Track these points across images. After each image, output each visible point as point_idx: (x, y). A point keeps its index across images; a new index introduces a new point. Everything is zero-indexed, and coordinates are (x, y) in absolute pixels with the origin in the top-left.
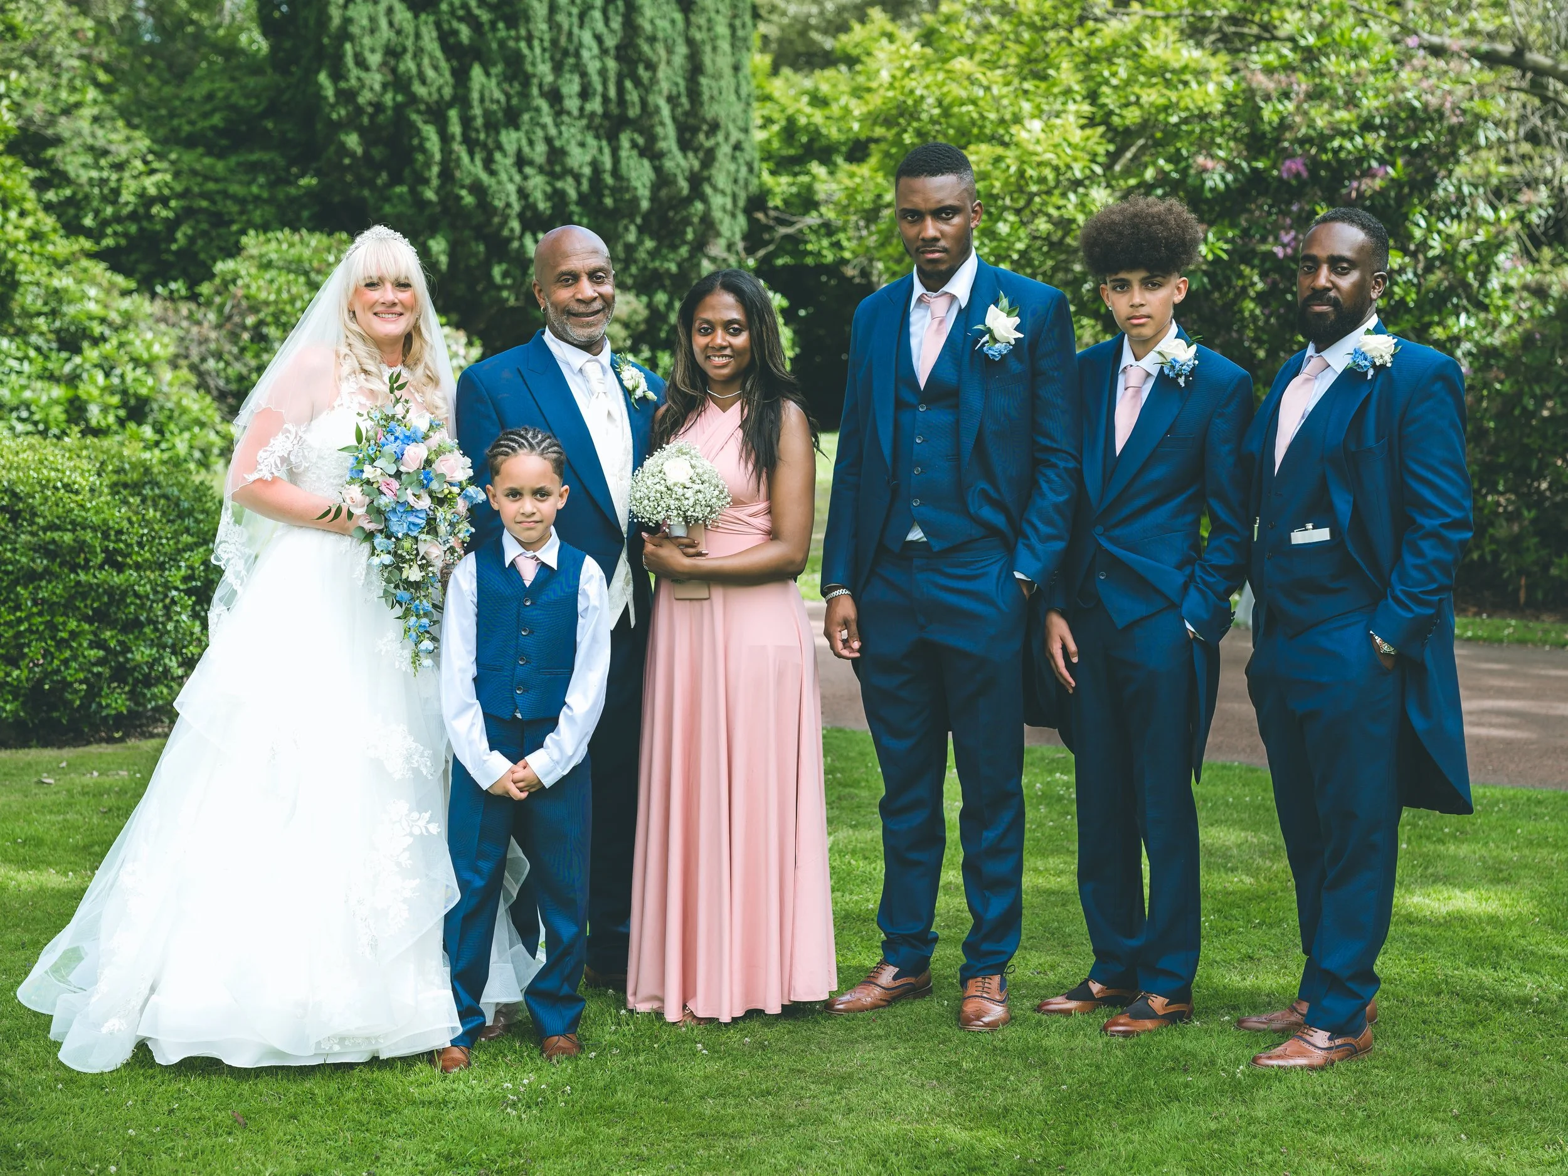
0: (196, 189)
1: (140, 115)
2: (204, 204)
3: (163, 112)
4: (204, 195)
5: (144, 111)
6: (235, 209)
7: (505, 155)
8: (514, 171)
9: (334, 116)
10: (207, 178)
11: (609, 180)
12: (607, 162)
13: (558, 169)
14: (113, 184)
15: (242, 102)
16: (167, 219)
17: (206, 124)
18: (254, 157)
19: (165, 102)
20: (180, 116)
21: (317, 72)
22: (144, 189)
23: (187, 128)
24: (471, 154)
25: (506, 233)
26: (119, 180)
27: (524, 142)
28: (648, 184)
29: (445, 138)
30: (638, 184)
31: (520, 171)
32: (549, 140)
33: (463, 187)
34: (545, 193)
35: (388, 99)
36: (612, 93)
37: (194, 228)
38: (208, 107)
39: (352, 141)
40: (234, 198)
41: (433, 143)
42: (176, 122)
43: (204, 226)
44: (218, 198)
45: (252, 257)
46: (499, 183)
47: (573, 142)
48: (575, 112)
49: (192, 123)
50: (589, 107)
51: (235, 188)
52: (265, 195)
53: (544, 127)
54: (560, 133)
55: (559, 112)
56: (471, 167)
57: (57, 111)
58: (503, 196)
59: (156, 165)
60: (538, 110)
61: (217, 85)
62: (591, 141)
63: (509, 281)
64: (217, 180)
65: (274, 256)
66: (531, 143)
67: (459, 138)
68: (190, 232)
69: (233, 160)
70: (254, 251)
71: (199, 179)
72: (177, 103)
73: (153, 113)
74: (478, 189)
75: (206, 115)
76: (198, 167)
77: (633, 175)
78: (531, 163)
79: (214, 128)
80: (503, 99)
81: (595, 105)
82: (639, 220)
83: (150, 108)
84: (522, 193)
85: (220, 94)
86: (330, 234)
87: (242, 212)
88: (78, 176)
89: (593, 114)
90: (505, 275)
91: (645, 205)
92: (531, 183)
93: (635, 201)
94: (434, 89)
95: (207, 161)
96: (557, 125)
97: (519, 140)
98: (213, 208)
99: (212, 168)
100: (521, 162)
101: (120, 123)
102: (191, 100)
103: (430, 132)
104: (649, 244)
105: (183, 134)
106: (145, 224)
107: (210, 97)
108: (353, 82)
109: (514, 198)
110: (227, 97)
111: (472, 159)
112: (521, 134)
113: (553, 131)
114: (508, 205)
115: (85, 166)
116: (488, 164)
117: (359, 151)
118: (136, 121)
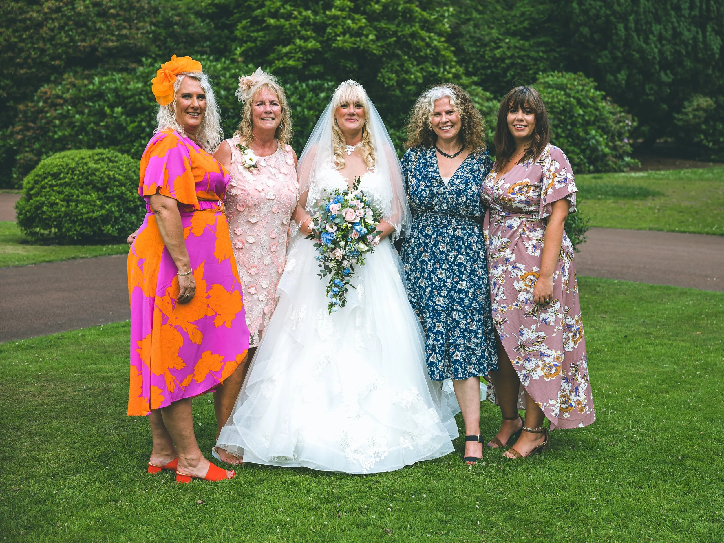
0: (516, 55)
1: (494, 23)
2: (520, 61)
3: (503, 21)
4: (520, 57)
5: (496, 22)
6: (532, 63)
7: (654, 36)
8: (657, 43)
9: (579, 21)
10: (521, 49)
11: (701, 46)
12: (700, 37)
13: (678, 41)
14: (481, 53)
15: (537, 16)
16: (503, 67)
17: (521, 26)
18: (542, 39)
19: (504, 17)
20: (510, 23)
21: (572, 2)
22: (495, 55)
23: (513, 28)
24: (638, 36)
25: (653, 70)
26: (484, 52)
27: (663, 30)
28: (719, 47)
29: (627, 28)
30: (715, 47)
31: (660, 42)
32: (674, 29)
33: (634, 50)
34: (671, 52)
35: (602, 12)
36: (704, 7)
37: (514, 72)
38: (522, 19)
39: (585, 30)
40: (532, 58)
41: (622, 32)
42: (508, 26)
43: (519, 71)
44: (525, 58)
45: (541, 83)
46: (651, 48)
47: (685, 29)
48: (687, 15)
49: (515, 26)
50: (693, 13)
51: (533, 54)
52: (545, 56)
53: (672, 23)
54: (679, 25)
55: (679, 15)
56: (638, 41)
57: (459, 22)
58: (652, 54)
59: (501, 44)
60: (670, 15)
61: (526, 9)
62: (693, 29)
63: (652, 92)
64: (525, 50)
65: (551, 83)
66: (666, 30)
67: (633, 28)
68: (512, 73)
69: (532, 42)
70: (542, 81)
71: (518, 50)
72: (509, 17)
73: (499, 22)
74: (640, 51)
75: (521, 22)
76: (517, 45)
77: (712, 43)
78: (666, 39)
79: (524, 28)
80: (654, 11)
81: (696, 12)
82: (714, 64)
83: (498, 20)
84: (661, 52)
85: (528, 13)
86: (575, 73)
87: (535, 64)
88: (468, 50)
89: (695, 16)
90: (651, 89)
91: (717, 56)
92: (665, 48)
93: (713, 54)
94: (623, 8)
95: (521, 42)
96: (678, 22)
97: (661, 29)
98: (523, 63)
99: (523, 45)
100: (661, 38)
101: (486, 27)
102: (515, 16)
103: (621, 26)
104: (718, 74)
105: (511, 31)
106: (494, 70)
107: (523, 14)
108: (588, 6)
109: (657, 55)
110: (530, 14)
111: (639, 39)
112: (662, 26)
113: (676, 25)
114: (654, 58)
115: (471, 45)
116: (646, 41)
117: (589, 35)
118: (492, 26)
